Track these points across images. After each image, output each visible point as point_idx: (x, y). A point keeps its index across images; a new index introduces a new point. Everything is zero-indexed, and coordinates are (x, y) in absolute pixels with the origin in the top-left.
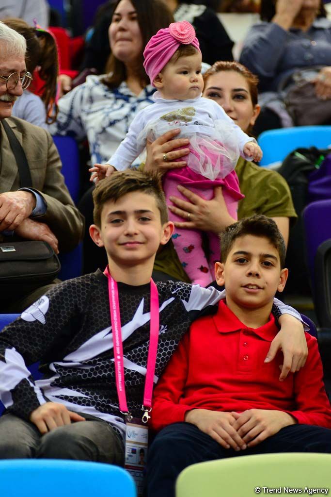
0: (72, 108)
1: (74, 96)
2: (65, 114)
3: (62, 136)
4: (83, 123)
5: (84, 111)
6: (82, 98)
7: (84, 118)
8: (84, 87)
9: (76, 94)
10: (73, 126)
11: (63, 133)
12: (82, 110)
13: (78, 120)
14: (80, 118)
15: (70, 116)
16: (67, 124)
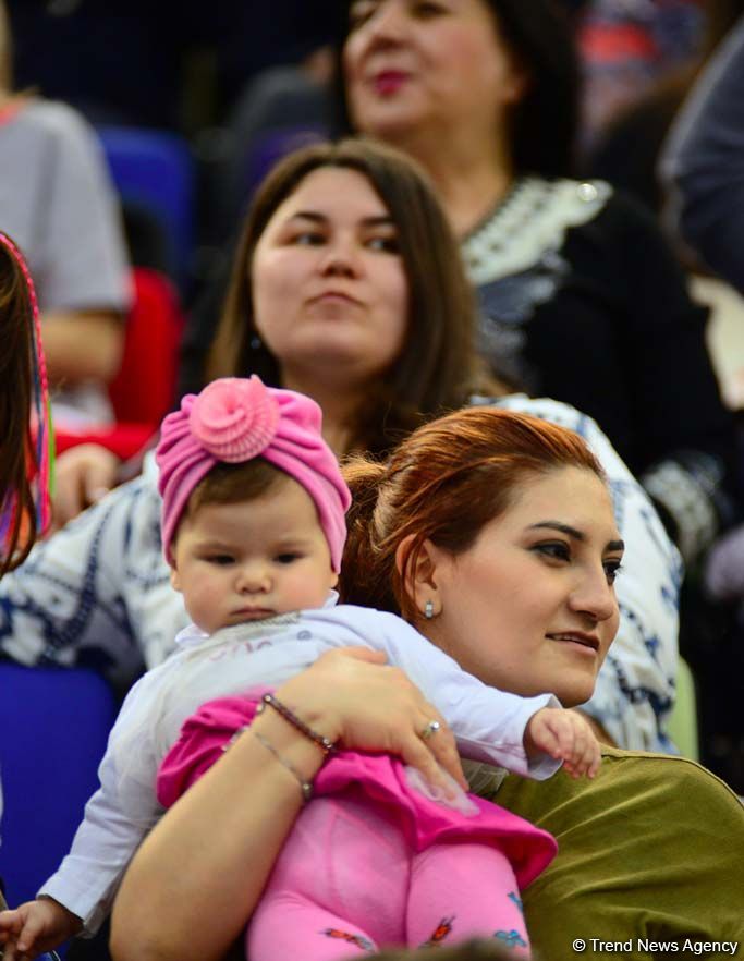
0: (93, 566)
1: (103, 524)
2: (70, 588)
3: (61, 668)
4: (134, 618)
5: (135, 576)
6: (128, 530)
7: (136, 600)
8: (138, 492)
9: (107, 516)
10: (99, 631)
11: (66, 656)
12: (130, 574)
13: (117, 610)
14: (120, 600)
15: (88, 596)
16: (77, 625)
